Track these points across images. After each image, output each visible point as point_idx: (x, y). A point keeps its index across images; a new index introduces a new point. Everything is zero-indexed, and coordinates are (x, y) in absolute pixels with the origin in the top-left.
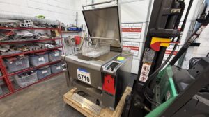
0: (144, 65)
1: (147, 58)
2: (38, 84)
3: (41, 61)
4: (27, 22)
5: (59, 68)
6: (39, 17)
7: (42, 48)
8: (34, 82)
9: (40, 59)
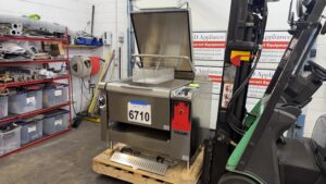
0: (225, 85)
1: (228, 75)
2: (22, 153)
3: (30, 105)
4: (15, 26)
5: (58, 122)
6: (31, 17)
7: (33, 77)
8: (14, 148)
9: (28, 100)
